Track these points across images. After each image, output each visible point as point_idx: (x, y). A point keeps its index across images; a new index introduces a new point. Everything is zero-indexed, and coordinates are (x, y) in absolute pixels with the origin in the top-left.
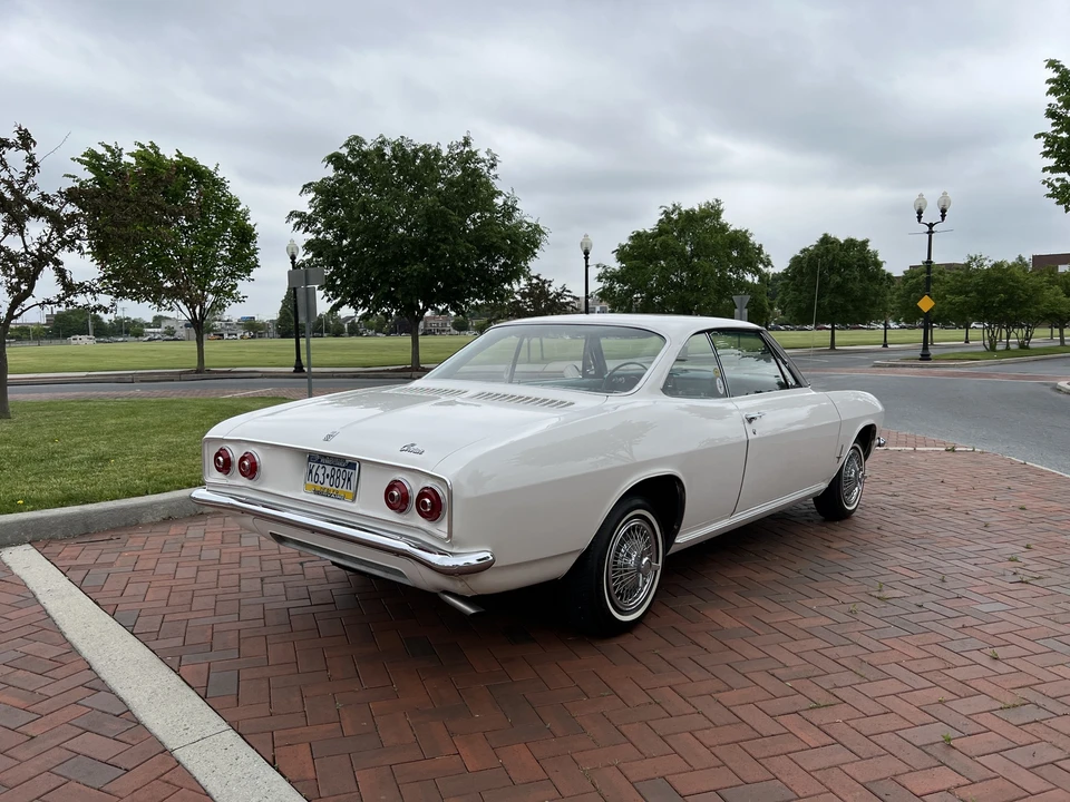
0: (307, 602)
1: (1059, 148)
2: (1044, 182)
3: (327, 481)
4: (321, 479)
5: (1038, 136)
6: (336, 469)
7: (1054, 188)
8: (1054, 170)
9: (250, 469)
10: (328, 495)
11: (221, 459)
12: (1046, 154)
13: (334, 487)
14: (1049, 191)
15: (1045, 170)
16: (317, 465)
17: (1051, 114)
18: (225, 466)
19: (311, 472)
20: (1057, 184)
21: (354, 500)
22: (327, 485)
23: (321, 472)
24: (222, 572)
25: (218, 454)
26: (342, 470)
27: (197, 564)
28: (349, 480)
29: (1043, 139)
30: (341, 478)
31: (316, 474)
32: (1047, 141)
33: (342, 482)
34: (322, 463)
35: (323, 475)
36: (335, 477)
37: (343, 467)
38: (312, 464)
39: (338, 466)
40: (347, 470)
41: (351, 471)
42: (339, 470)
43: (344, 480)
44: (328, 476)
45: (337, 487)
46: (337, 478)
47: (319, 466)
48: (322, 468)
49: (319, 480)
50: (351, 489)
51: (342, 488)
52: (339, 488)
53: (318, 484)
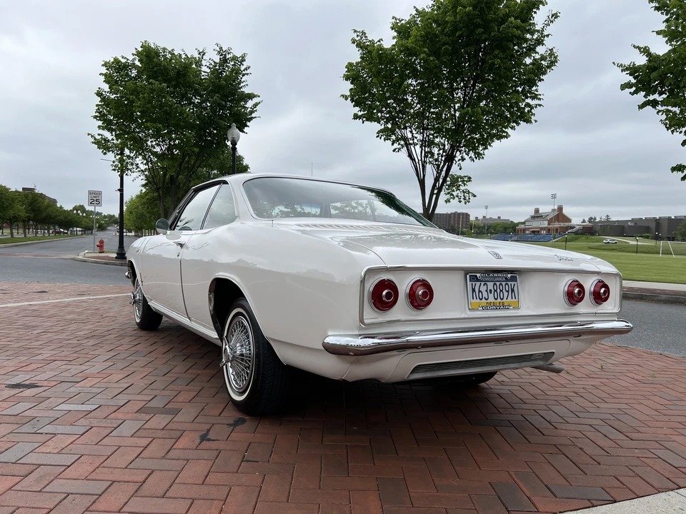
3: (491, 296)
4: (485, 295)
6: (498, 284)
10: (497, 307)
12: (96, 117)
13: (499, 300)
16: (478, 284)
19: (474, 290)
20: (98, 137)
21: (519, 306)
22: (491, 299)
23: (483, 289)
28: (513, 290)
29: (96, 108)
30: (504, 290)
31: (480, 291)
32: (99, 109)
33: (506, 294)
34: (482, 281)
35: (486, 291)
36: (498, 291)
37: (504, 281)
38: (474, 283)
39: (498, 281)
40: (509, 283)
41: (513, 283)
42: (501, 284)
43: (508, 291)
44: (491, 291)
45: (502, 299)
46: (501, 291)
47: (480, 284)
48: (484, 285)
49: (483, 297)
50: (515, 298)
51: (507, 299)
52: (504, 300)
53: (483, 300)
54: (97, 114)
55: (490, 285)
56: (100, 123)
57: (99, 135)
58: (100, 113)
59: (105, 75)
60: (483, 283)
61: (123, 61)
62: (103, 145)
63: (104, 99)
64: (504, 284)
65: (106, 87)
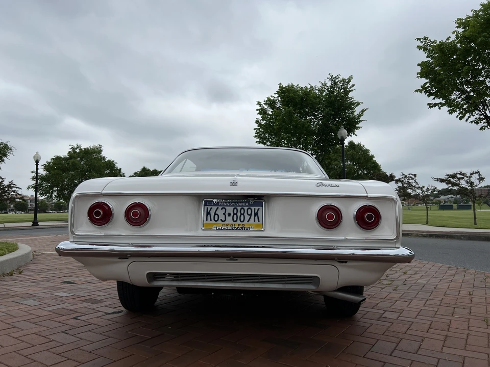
1: (260, 135)
3: (229, 218)
4: (222, 217)
5: (255, 129)
6: (239, 208)
8: (260, 142)
10: (233, 228)
11: (100, 210)
12: (256, 136)
13: (238, 222)
15: (257, 142)
16: (215, 208)
17: (257, 122)
19: (209, 213)
21: (263, 229)
22: (229, 220)
23: (220, 212)
25: (94, 208)
28: (256, 214)
29: (255, 131)
30: (246, 214)
31: (215, 214)
32: (257, 131)
33: (247, 217)
34: (221, 205)
35: (224, 214)
36: (239, 214)
37: (247, 206)
38: (209, 207)
39: (240, 206)
40: (253, 208)
41: (257, 208)
42: (243, 208)
43: (250, 215)
44: (229, 215)
45: (242, 222)
46: (241, 214)
47: (218, 208)
48: (222, 209)
49: (220, 219)
50: (259, 221)
51: (248, 221)
52: (246, 222)
53: (219, 221)
54: (256, 135)
55: (230, 209)
56: (258, 140)
58: (258, 134)
59: (259, 110)
60: (220, 207)
61: (272, 98)
63: (260, 125)
64: (246, 208)
65: (259, 117)
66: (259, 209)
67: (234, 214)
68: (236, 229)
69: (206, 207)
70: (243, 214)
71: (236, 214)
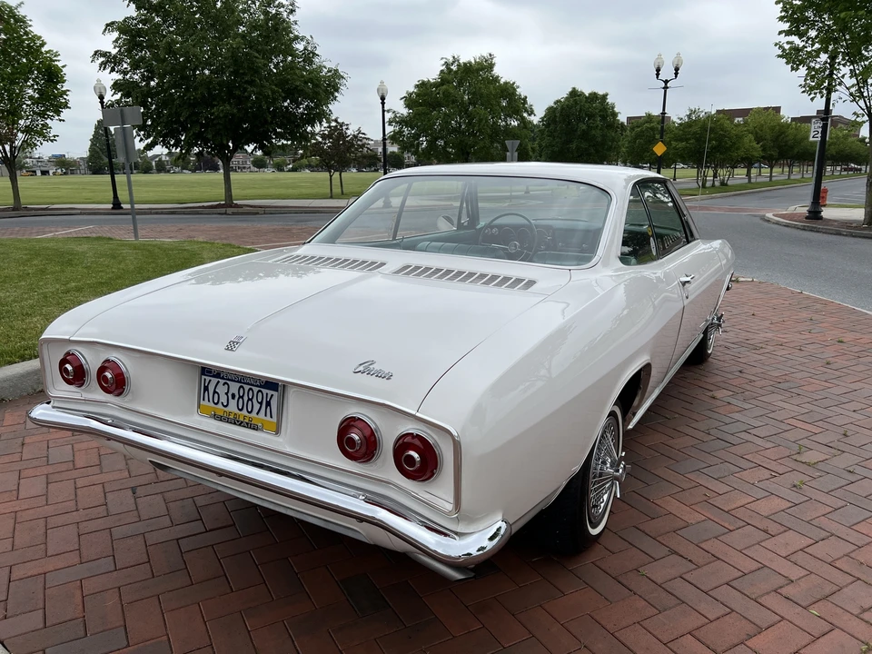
0: (197, 527)
1: (794, 13)
2: (776, 45)
3: (233, 403)
4: (223, 399)
6: (247, 387)
7: (784, 50)
9: (115, 382)
10: (236, 422)
11: (69, 367)
12: (781, 19)
13: (245, 413)
14: (780, 52)
16: (214, 380)
18: (76, 375)
19: (206, 389)
20: (787, 47)
21: (277, 432)
22: (233, 407)
23: (222, 390)
24: (80, 483)
25: (63, 362)
26: (256, 389)
27: (45, 470)
28: (268, 404)
30: (254, 400)
31: (215, 392)
32: (784, 7)
33: (257, 406)
34: (223, 378)
35: (227, 394)
36: (246, 398)
37: (257, 386)
38: (208, 378)
39: (248, 384)
40: (265, 391)
41: (270, 392)
42: (250, 389)
43: (261, 403)
44: (233, 396)
45: (249, 413)
46: (249, 399)
47: (218, 382)
48: (224, 384)
49: (221, 401)
50: (271, 417)
51: (258, 413)
52: (254, 414)
53: (220, 406)
54: (783, 14)
55: (234, 387)
57: (788, 43)
58: (786, 11)
60: (222, 381)
62: (793, 57)
66: (272, 396)
67: (240, 397)
68: (240, 425)
69: (203, 377)
70: (251, 400)
71: (242, 397)
